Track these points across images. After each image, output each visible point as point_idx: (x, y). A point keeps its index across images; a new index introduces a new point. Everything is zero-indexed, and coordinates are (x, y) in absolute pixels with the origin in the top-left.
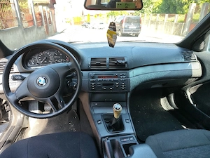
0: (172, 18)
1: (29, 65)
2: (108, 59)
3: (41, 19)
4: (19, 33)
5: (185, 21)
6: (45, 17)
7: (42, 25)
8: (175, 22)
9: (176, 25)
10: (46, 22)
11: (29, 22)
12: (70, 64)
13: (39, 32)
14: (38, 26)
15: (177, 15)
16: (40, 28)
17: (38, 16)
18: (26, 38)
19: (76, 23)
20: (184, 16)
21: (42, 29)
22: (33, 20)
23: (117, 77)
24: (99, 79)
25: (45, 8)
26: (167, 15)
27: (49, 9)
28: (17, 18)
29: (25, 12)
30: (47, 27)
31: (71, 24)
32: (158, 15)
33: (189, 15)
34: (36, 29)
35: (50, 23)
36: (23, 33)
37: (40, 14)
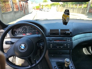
0: (81, 6)
1: (16, 33)
2: (60, 30)
3: (22, 7)
4: (12, 14)
5: (87, 8)
6: (24, 6)
7: (23, 10)
8: (82, 8)
9: (83, 9)
10: (24, 8)
11: (17, 9)
12: (40, 35)
13: (21, 13)
14: (21, 10)
15: (83, 5)
16: (22, 11)
17: (21, 6)
18: (15, 16)
19: (37, 9)
20: (87, 5)
21: (23, 12)
22: (18, 8)
23: (65, 40)
24: (54, 42)
25: (24, 2)
26: (78, 5)
27: (25, 3)
28: (12, 7)
29: (15, 4)
30: (25, 11)
31: (35, 9)
32: (74, 5)
33: (89, 5)
34: (20, 12)
35: (26, 9)
36: (14, 14)
37: (22, 5)
